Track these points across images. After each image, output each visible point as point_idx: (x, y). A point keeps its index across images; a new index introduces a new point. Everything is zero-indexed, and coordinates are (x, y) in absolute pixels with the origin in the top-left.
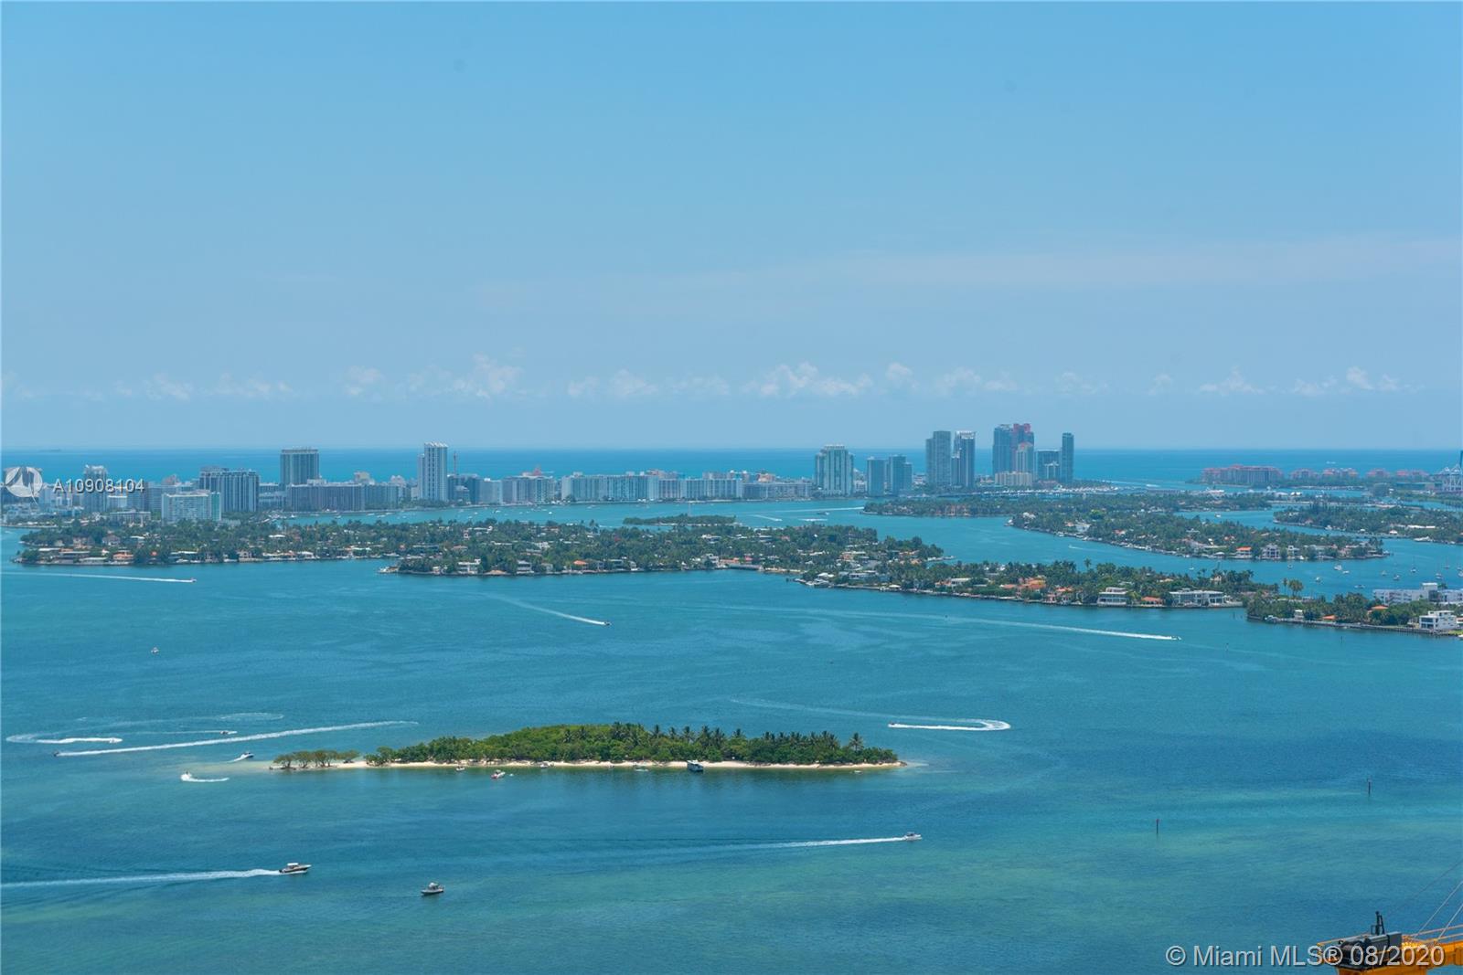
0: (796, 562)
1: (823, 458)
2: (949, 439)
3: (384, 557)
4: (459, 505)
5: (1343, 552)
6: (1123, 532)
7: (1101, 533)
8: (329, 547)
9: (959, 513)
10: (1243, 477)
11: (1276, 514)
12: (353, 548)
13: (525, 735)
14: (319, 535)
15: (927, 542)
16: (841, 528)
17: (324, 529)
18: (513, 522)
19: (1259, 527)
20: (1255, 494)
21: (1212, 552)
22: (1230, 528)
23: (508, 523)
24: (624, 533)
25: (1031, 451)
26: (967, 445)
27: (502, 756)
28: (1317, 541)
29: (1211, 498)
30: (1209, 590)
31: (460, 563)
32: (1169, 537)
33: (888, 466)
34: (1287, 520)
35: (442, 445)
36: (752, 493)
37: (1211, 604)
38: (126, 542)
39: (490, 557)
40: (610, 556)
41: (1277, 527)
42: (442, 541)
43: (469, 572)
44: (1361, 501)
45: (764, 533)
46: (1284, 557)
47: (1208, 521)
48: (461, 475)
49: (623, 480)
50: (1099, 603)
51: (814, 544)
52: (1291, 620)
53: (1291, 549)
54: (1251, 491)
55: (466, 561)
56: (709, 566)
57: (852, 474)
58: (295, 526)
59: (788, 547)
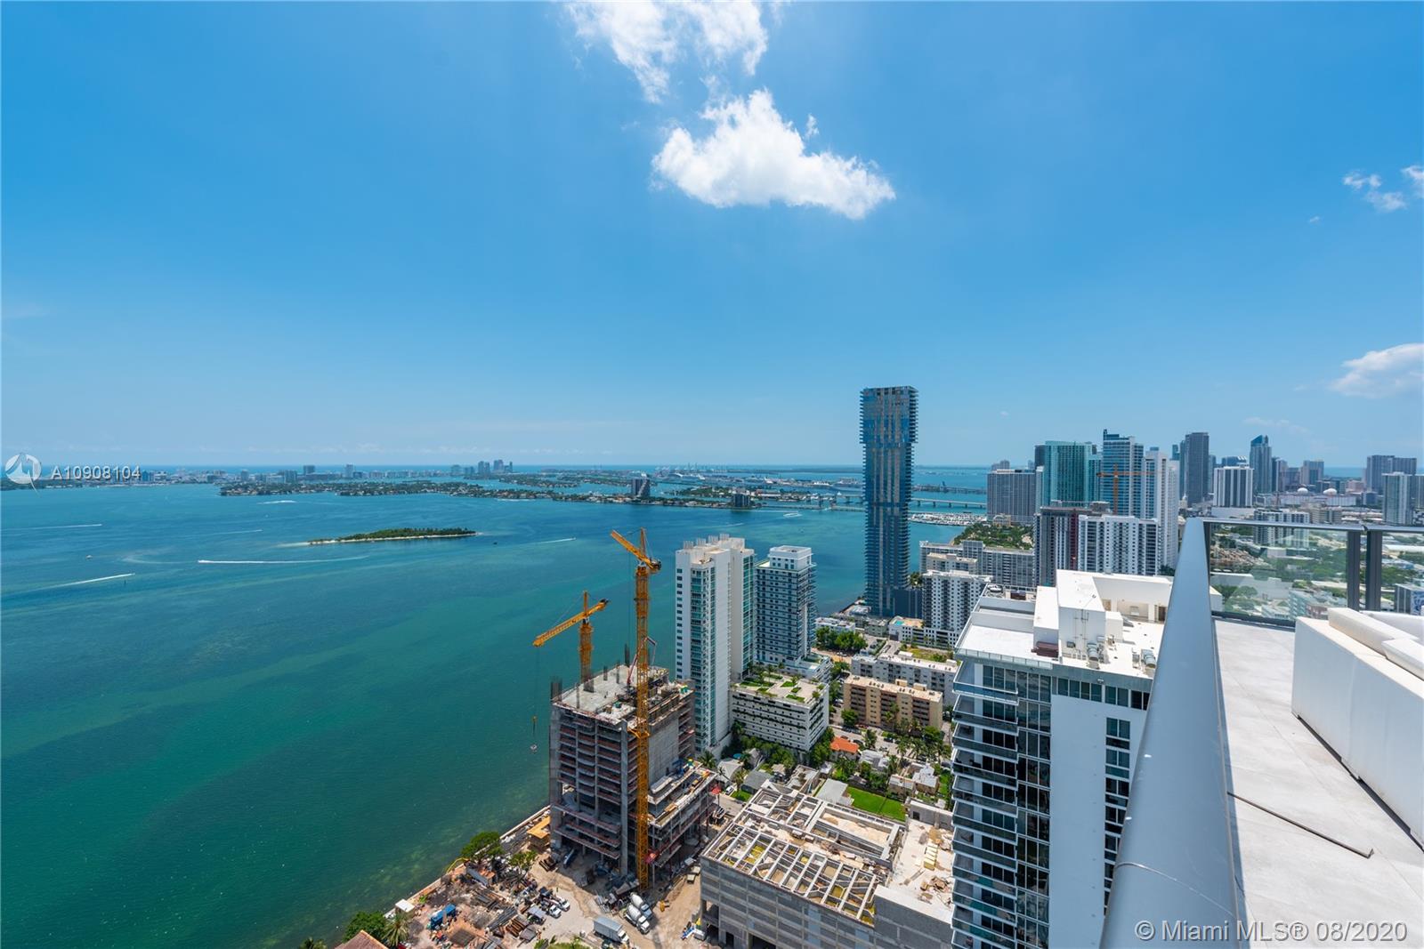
0: (448, 490)
4: (357, 478)
5: (572, 486)
6: (525, 482)
7: (520, 483)
8: (320, 489)
9: (487, 479)
10: (549, 471)
13: (380, 532)
15: (479, 485)
16: (458, 482)
17: (317, 485)
18: (372, 482)
19: (554, 481)
21: (544, 486)
22: (547, 481)
23: (370, 482)
24: (403, 484)
25: (503, 465)
27: (374, 537)
28: (566, 484)
30: (544, 494)
31: (358, 492)
32: (535, 483)
34: (560, 479)
36: (435, 475)
37: (544, 497)
38: (255, 488)
39: (366, 491)
40: (399, 490)
41: (558, 481)
42: (352, 487)
43: (360, 494)
45: (439, 484)
46: (560, 487)
47: (543, 480)
48: (357, 471)
49: (402, 472)
50: (520, 497)
51: (452, 486)
52: (562, 500)
53: (561, 485)
54: (552, 473)
55: (360, 492)
56: (426, 492)
57: (460, 471)
58: (308, 484)
59: (445, 487)
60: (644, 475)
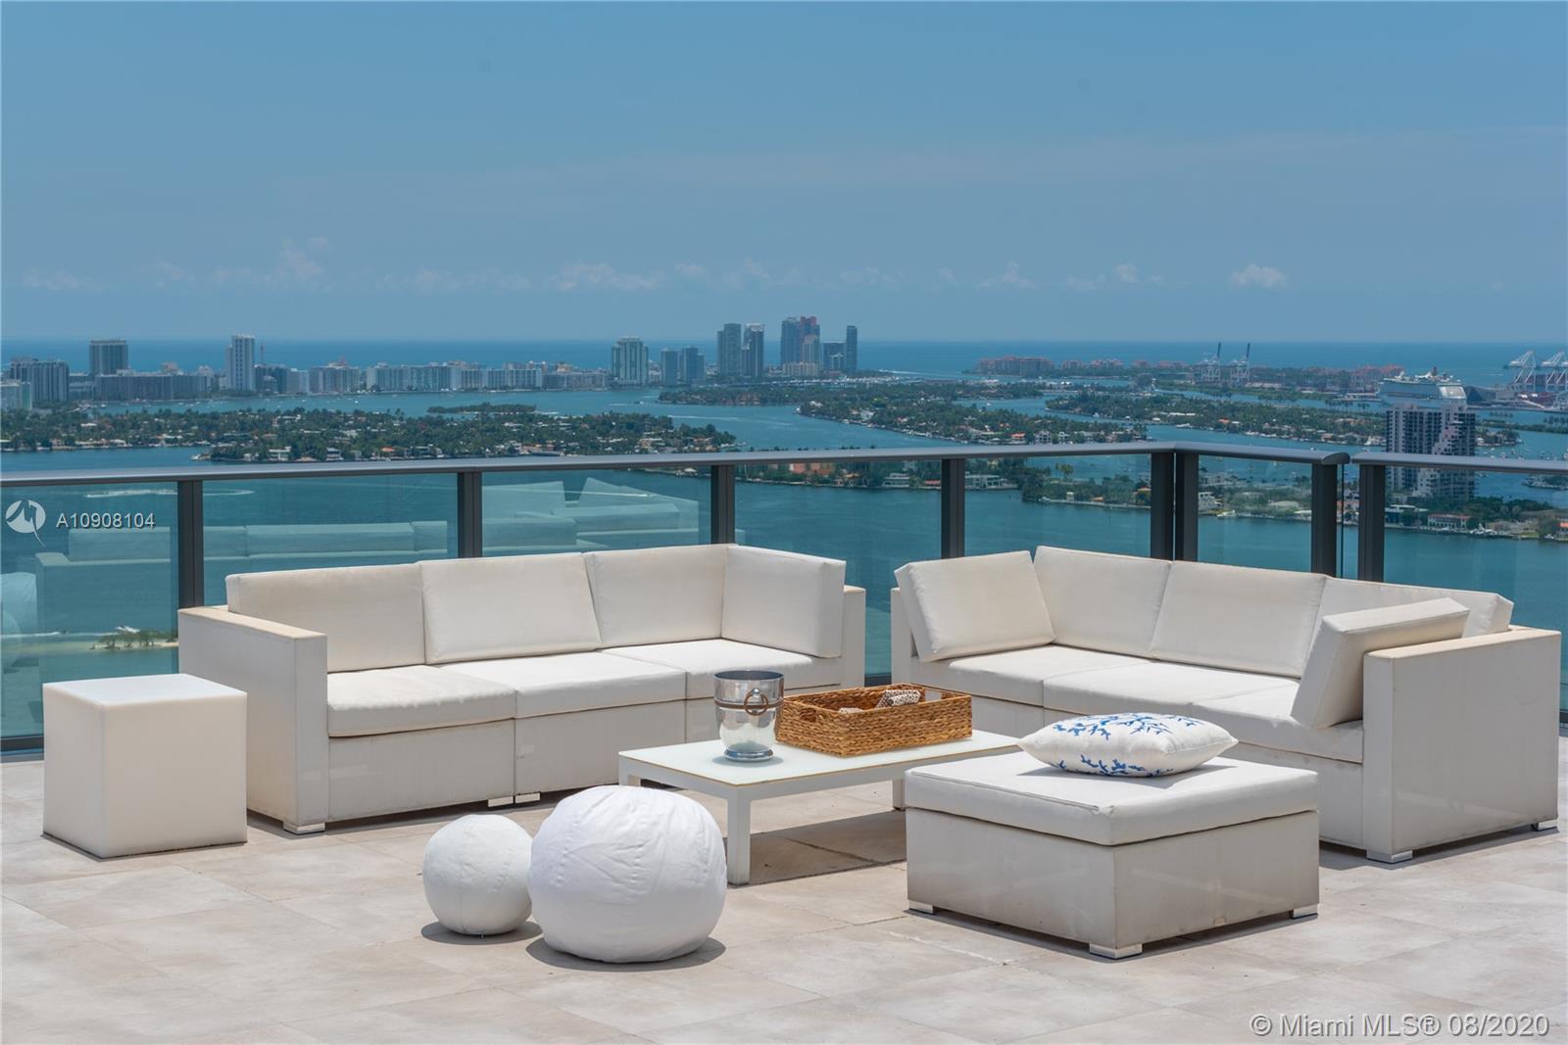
1: (618, 350)
2: (739, 332)
3: (196, 445)
4: (267, 394)
5: (1110, 438)
6: (905, 420)
7: (885, 421)
8: (141, 435)
9: (750, 402)
10: (1014, 367)
11: (1047, 402)
12: (165, 436)
14: (129, 424)
15: (720, 430)
16: (637, 416)
17: (135, 418)
18: (321, 411)
19: (1032, 414)
20: (1027, 384)
21: (988, 438)
22: (1005, 415)
23: (316, 412)
24: (429, 421)
25: (817, 342)
26: (757, 338)
28: (1086, 427)
29: (987, 388)
30: (987, 474)
31: (271, 451)
32: (948, 424)
33: (682, 357)
34: (1058, 408)
35: (248, 336)
36: (552, 382)
37: (988, 487)
39: (300, 444)
40: (417, 444)
41: (1049, 414)
42: (252, 429)
43: (280, 459)
44: (1127, 389)
45: (564, 421)
47: (984, 409)
48: (267, 367)
49: (427, 369)
50: (883, 485)
51: (613, 431)
52: (1063, 501)
54: (1024, 381)
55: (277, 448)
56: (512, 452)
57: (647, 365)
58: (106, 415)
59: (588, 434)
60: (1452, 392)
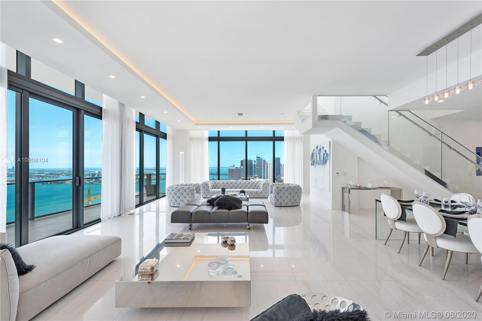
46: (46, 178)
53: (47, 177)
